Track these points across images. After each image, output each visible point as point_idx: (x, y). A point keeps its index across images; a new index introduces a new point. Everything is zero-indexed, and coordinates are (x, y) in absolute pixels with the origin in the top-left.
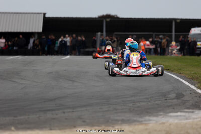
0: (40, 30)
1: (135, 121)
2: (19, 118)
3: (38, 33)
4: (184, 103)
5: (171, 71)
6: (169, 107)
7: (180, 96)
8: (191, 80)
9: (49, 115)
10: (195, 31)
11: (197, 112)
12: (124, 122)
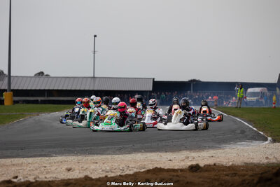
0: (151, 89)
1: (216, 147)
2: (146, 145)
3: (150, 91)
4: (246, 136)
5: (236, 117)
6: (237, 138)
7: (243, 132)
8: (250, 122)
9: (164, 143)
10: (250, 90)
11: (254, 142)
12: (210, 148)
